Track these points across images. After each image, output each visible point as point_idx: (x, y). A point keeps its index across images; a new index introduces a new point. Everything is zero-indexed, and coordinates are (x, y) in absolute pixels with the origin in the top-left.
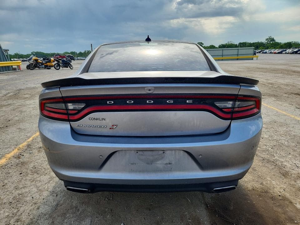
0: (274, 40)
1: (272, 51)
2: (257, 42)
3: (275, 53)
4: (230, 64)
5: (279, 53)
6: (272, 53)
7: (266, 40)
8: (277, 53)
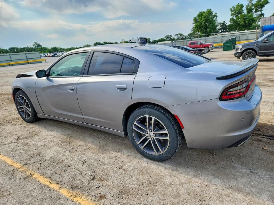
0: (41, 46)
1: (46, 55)
2: (26, 47)
3: (50, 56)
4: (32, 67)
5: (53, 56)
6: (47, 57)
7: (34, 45)
8: (51, 57)
